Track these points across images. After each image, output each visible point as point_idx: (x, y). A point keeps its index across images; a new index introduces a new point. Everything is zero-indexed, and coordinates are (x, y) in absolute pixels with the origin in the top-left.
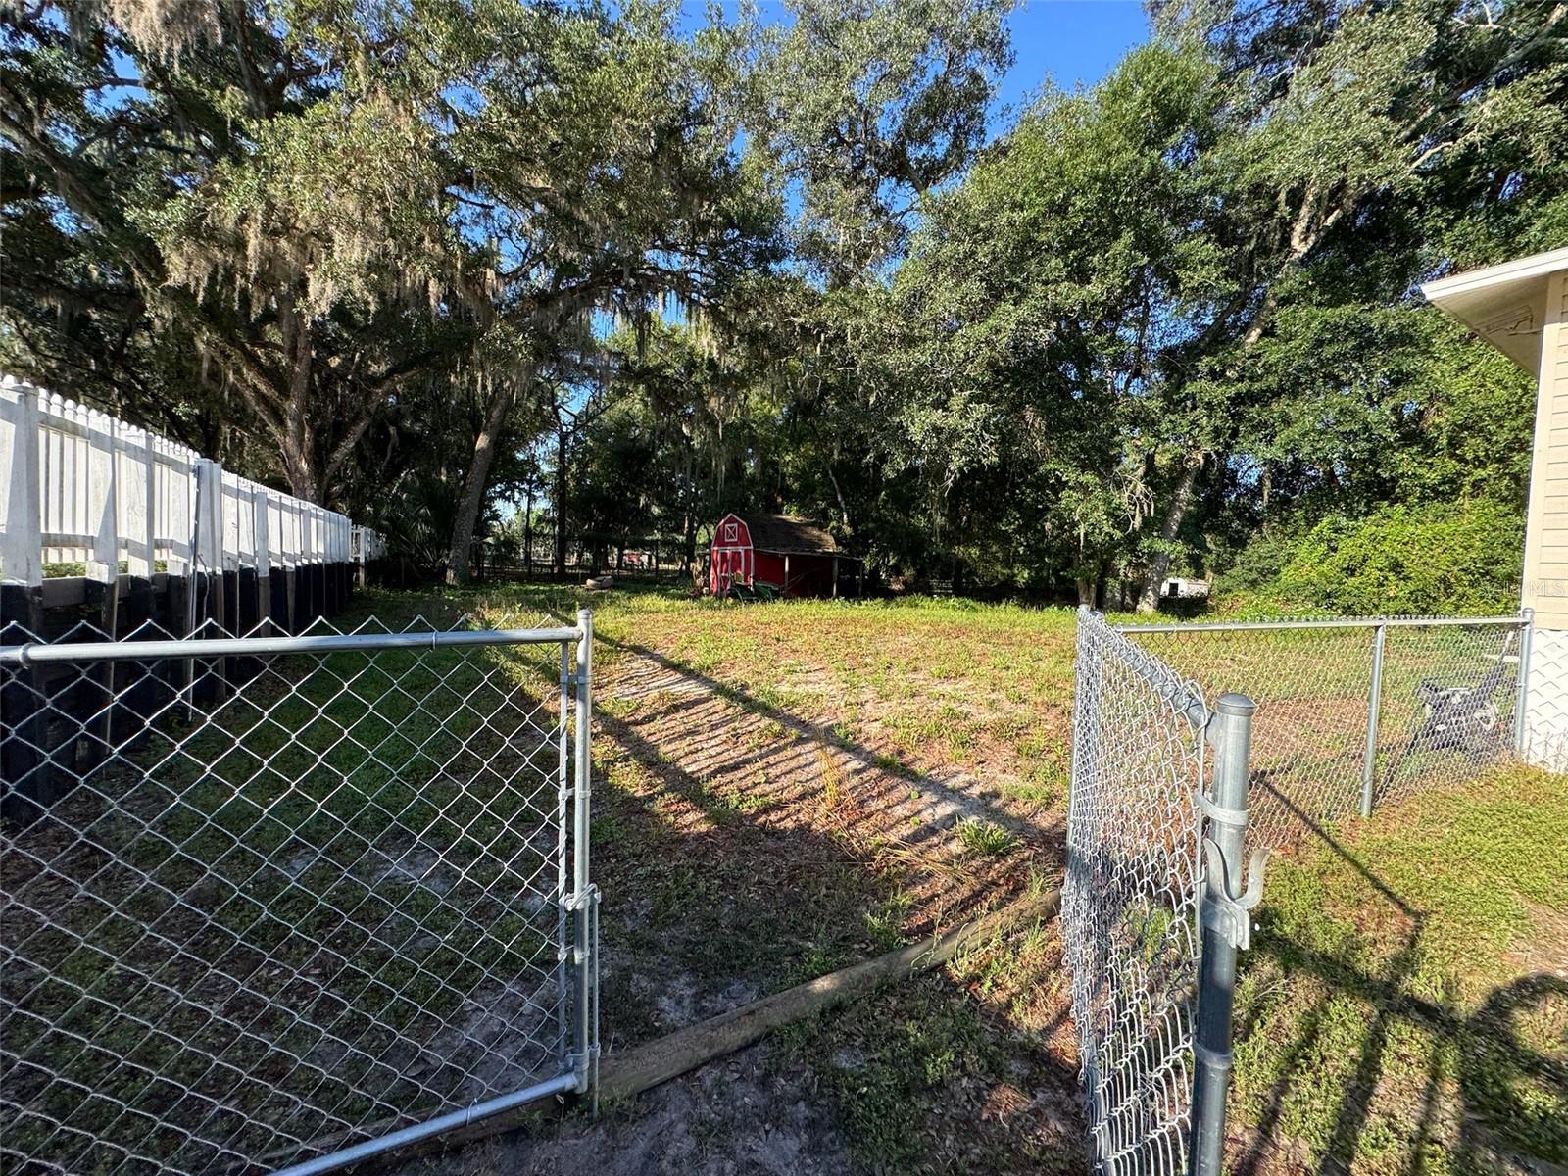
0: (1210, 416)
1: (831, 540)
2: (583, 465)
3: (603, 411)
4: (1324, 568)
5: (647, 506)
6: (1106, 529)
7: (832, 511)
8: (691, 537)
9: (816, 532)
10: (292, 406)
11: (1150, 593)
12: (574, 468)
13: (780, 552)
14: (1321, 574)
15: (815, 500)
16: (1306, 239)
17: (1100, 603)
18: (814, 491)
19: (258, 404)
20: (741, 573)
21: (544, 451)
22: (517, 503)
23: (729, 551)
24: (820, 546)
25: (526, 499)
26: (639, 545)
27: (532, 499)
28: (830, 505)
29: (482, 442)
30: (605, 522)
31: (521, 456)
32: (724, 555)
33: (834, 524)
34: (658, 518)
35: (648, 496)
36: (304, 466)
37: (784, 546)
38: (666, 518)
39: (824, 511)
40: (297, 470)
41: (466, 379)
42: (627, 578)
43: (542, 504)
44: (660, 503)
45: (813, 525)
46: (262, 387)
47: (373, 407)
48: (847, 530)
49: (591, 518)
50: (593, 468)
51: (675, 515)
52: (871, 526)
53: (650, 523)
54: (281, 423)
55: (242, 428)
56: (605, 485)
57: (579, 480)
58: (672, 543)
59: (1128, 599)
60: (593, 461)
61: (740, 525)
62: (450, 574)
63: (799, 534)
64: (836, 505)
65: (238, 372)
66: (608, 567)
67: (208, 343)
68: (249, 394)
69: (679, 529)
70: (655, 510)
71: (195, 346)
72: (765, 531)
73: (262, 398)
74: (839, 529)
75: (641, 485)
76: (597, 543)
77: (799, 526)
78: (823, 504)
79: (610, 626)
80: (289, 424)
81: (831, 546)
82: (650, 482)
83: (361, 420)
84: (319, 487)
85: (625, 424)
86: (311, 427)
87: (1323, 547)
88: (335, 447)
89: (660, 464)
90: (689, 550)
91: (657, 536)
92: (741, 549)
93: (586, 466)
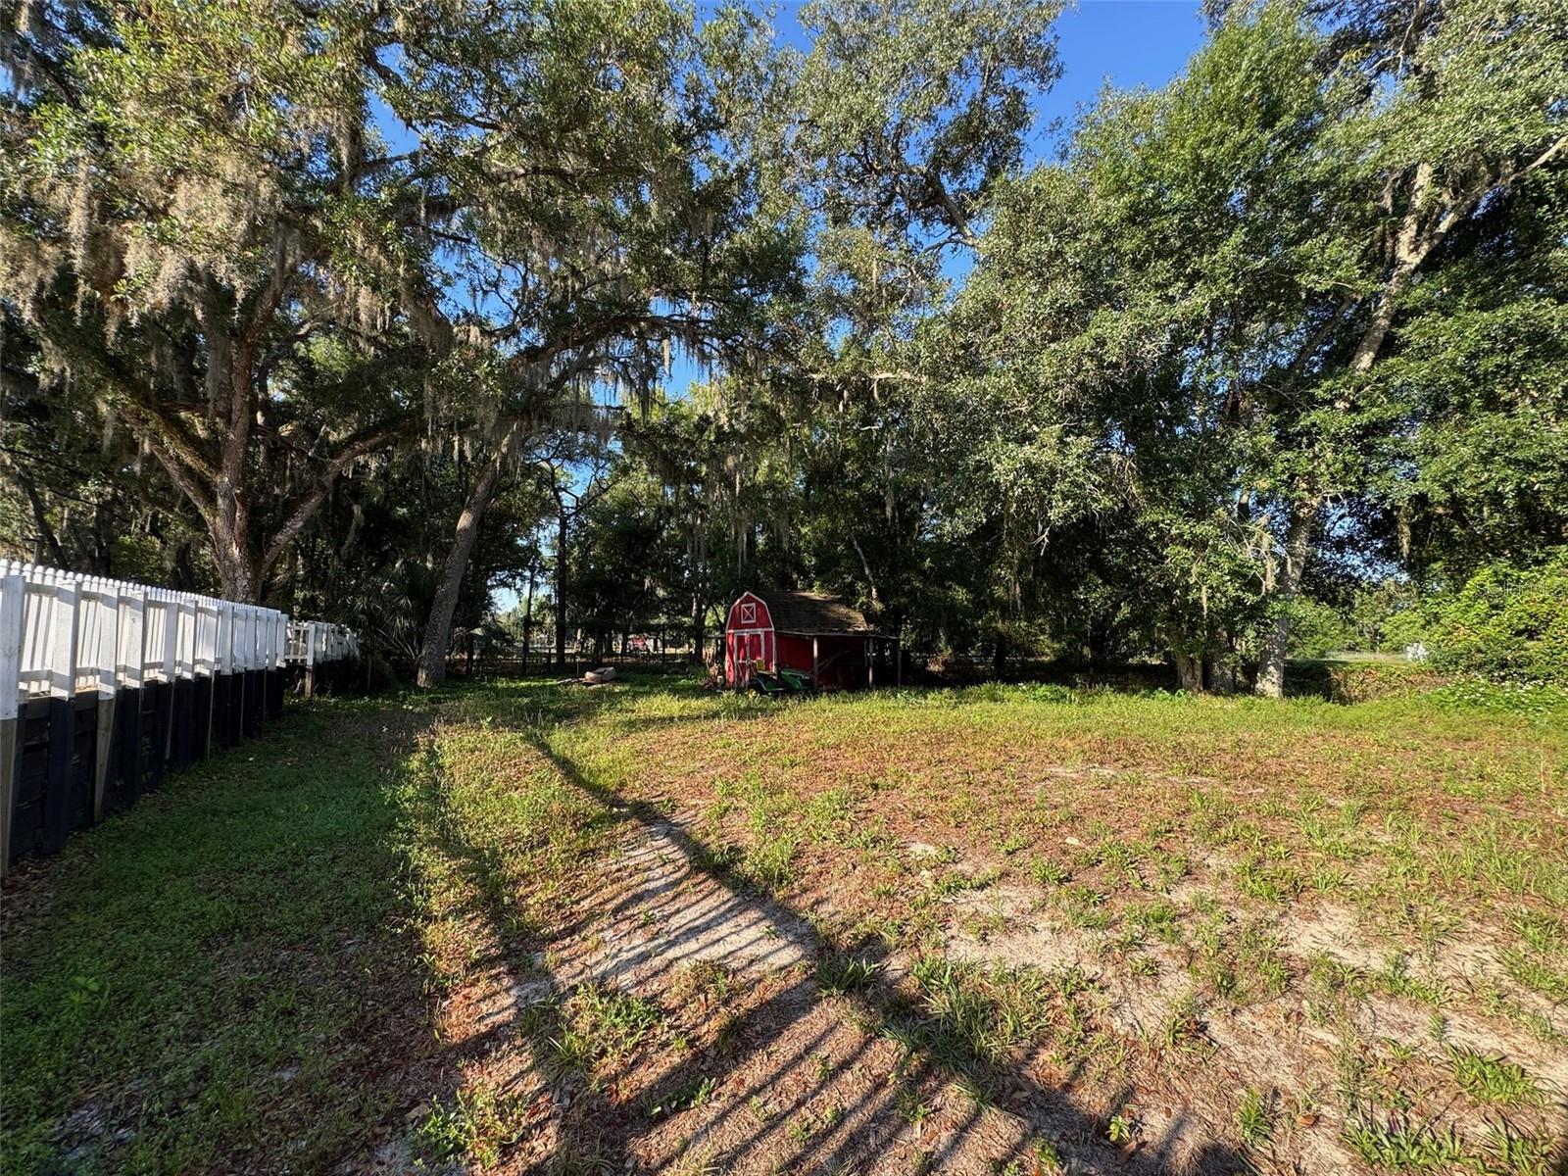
0: (1335, 451)
1: (861, 618)
2: (586, 549)
3: (605, 491)
4: (1488, 629)
5: (652, 589)
6: (1231, 592)
7: (859, 585)
8: (700, 619)
9: (843, 610)
10: (223, 480)
11: (1271, 669)
12: (576, 551)
13: (807, 633)
14: (1486, 640)
15: (840, 574)
16: (1416, 249)
17: (1208, 684)
18: (837, 563)
19: (182, 480)
20: (761, 658)
21: (546, 537)
22: (518, 591)
23: (746, 634)
24: (849, 625)
25: (528, 586)
26: (644, 629)
27: (534, 585)
28: (856, 578)
29: (465, 521)
30: (609, 606)
31: (522, 542)
32: (741, 639)
33: (863, 599)
34: (663, 600)
35: (653, 578)
36: (235, 551)
37: (809, 626)
38: (671, 600)
39: (851, 585)
40: (226, 555)
41: (440, 443)
42: (632, 666)
43: (545, 591)
44: (666, 584)
45: (839, 602)
46: (188, 460)
47: (328, 479)
48: (878, 606)
49: (593, 604)
50: (595, 551)
51: (681, 598)
52: (903, 600)
53: (655, 607)
54: (211, 500)
55: (165, 509)
56: (608, 567)
57: (582, 565)
58: (678, 627)
59: (1240, 677)
60: (595, 543)
61: (759, 605)
62: (422, 676)
63: (823, 612)
64: (864, 578)
65: (156, 441)
66: (611, 654)
67: (112, 404)
68: (171, 467)
69: (686, 612)
70: (661, 593)
71: (96, 409)
72: (786, 610)
73: (188, 471)
74: (869, 605)
75: (645, 567)
76: (600, 630)
77: (824, 603)
78: (849, 579)
79: (603, 760)
80: (220, 501)
81: (861, 624)
82: (655, 564)
83: (311, 495)
84: (256, 575)
85: (629, 504)
86: (243, 504)
87: (1482, 606)
88: (278, 527)
89: (666, 545)
90: (699, 633)
91: (663, 620)
92: (760, 631)
93: (589, 549)
